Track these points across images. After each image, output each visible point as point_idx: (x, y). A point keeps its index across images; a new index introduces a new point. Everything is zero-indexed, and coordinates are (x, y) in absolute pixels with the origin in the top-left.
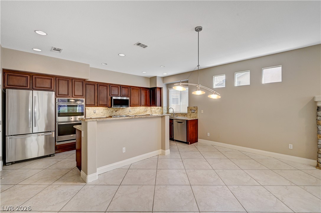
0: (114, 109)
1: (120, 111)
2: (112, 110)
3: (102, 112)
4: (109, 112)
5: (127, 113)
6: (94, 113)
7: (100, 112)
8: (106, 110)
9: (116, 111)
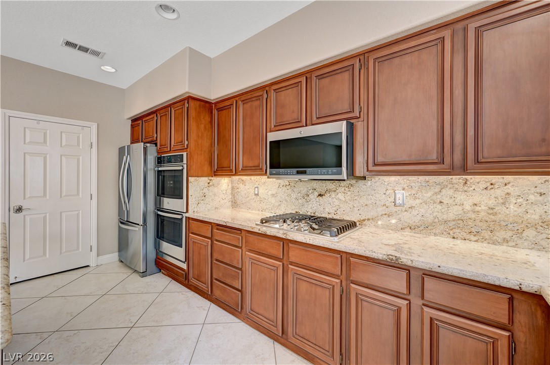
0: (315, 184)
1: (340, 196)
2: (304, 191)
3: (273, 195)
4: (294, 196)
5: (381, 210)
6: (255, 194)
7: (270, 193)
8: (284, 188)
9: (320, 195)
